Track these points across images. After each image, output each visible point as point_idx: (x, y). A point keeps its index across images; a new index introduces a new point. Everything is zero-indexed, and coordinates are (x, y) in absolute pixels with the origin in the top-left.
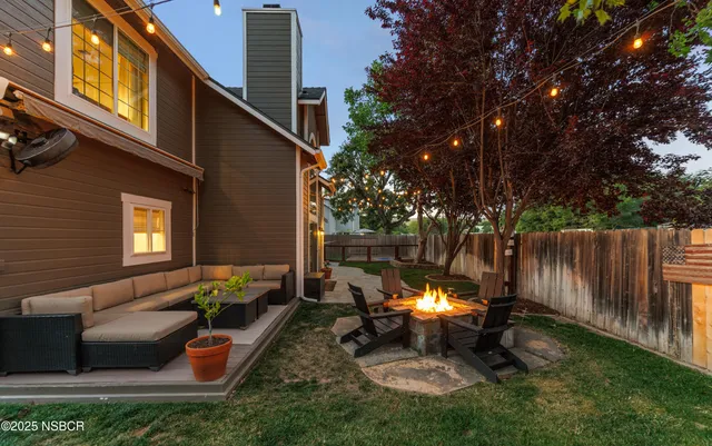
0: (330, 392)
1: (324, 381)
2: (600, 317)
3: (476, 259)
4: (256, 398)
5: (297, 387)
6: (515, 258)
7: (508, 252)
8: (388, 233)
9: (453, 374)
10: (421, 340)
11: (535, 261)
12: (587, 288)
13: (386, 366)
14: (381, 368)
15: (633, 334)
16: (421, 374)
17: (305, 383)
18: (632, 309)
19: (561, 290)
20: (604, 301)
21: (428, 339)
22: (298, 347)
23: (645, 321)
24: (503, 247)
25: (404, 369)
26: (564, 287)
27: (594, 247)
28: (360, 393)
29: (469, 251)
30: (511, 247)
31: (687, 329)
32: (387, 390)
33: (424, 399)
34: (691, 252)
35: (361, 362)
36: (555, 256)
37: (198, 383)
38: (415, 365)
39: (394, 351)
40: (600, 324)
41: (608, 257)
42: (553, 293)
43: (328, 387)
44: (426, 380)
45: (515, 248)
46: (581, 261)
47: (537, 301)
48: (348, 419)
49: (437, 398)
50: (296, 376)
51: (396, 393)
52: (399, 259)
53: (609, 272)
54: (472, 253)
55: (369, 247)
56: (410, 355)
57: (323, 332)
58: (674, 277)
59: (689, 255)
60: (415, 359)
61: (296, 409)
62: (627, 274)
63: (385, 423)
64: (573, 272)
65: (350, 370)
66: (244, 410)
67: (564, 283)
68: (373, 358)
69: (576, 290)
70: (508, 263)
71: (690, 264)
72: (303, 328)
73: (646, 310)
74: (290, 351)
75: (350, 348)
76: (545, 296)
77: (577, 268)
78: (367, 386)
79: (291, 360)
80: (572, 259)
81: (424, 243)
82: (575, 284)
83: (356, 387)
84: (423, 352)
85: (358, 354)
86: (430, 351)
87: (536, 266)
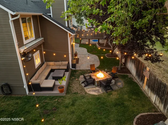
0: (80, 94)
1: (79, 92)
4: (69, 95)
5: (75, 93)
9: (100, 91)
10: (96, 84)
12: (136, 70)
13: (89, 89)
14: (88, 89)
16: (95, 91)
17: (76, 92)
19: (132, 69)
22: (73, 84)
25: (92, 90)
27: (138, 62)
28: (85, 94)
32: (89, 94)
33: (94, 95)
35: (85, 88)
36: (133, 61)
37: (60, 93)
38: (94, 89)
39: (91, 86)
41: (139, 66)
43: (80, 93)
44: (95, 92)
48: (83, 98)
49: (96, 95)
50: (74, 91)
51: (90, 94)
52: (99, 44)
56: (94, 87)
57: (77, 80)
59: (146, 71)
60: (95, 87)
61: (76, 97)
63: (88, 99)
65: (83, 90)
66: (68, 97)
68: (87, 87)
69: (134, 70)
72: (73, 79)
74: (72, 86)
75: (83, 85)
76: (130, 69)
77: (135, 65)
78: (86, 93)
79: (73, 88)
80: (135, 63)
82: (134, 68)
83: (84, 93)
85: (85, 86)
86: (98, 86)
87: (130, 61)
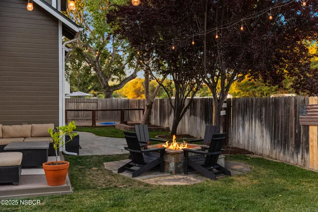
1: (121, 186)
2: (274, 152)
3: (198, 119)
6: (227, 116)
7: (223, 113)
8: (108, 96)
9: (193, 179)
10: (172, 165)
11: (240, 119)
12: (268, 134)
13: (154, 179)
15: (288, 158)
16: (174, 180)
18: (288, 144)
19: (255, 137)
20: (276, 142)
21: (176, 164)
23: (293, 149)
24: (219, 109)
25: (165, 179)
26: (257, 135)
27: (272, 107)
28: (146, 187)
29: (193, 113)
30: (225, 109)
31: (308, 150)
34: (308, 109)
35: (138, 179)
36: (252, 114)
38: (171, 178)
40: (274, 156)
41: (278, 114)
42: (251, 140)
43: (126, 187)
44: (179, 182)
45: (228, 110)
46: (265, 117)
47: (241, 147)
50: (102, 186)
52: (126, 123)
53: (278, 122)
54: (195, 114)
55: (94, 111)
56: (165, 175)
58: (303, 123)
59: (308, 110)
60: (169, 176)
62: (286, 123)
64: (261, 124)
65: (135, 181)
67: (257, 132)
68: (144, 177)
69: (263, 136)
70: (222, 120)
71: (308, 115)
73: (293, 143)
75: (127, 175)
76: (246, 143)
77: (263, 122)
78: (148, 185)
79: (92, 181)
80: (261, 115)
81: (150, 107)
82: (262, 132)
83: (141, 186)
84: (174, 172)
86: (178, 172)
87: (241, 123)
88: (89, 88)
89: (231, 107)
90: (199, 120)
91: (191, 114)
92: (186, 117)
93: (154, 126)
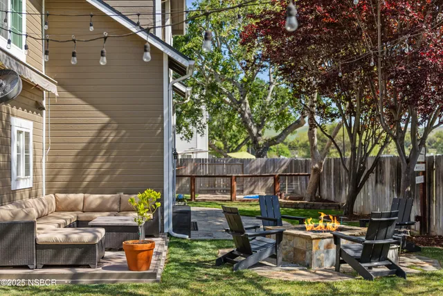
3: (387, 190)
6: (427, 185)
7: (419, 179)
8: (260, 155)
10: (309, 255)
30: (423, 173)
45: (427, 174)
55: (232, 178)
70: (420, 192)
81: (317, 171)
88: (240, 142)
89: (433, 169)
90: (389, 192)
91: (376, 182)
92: (370, 187)
93: (327, 201)
